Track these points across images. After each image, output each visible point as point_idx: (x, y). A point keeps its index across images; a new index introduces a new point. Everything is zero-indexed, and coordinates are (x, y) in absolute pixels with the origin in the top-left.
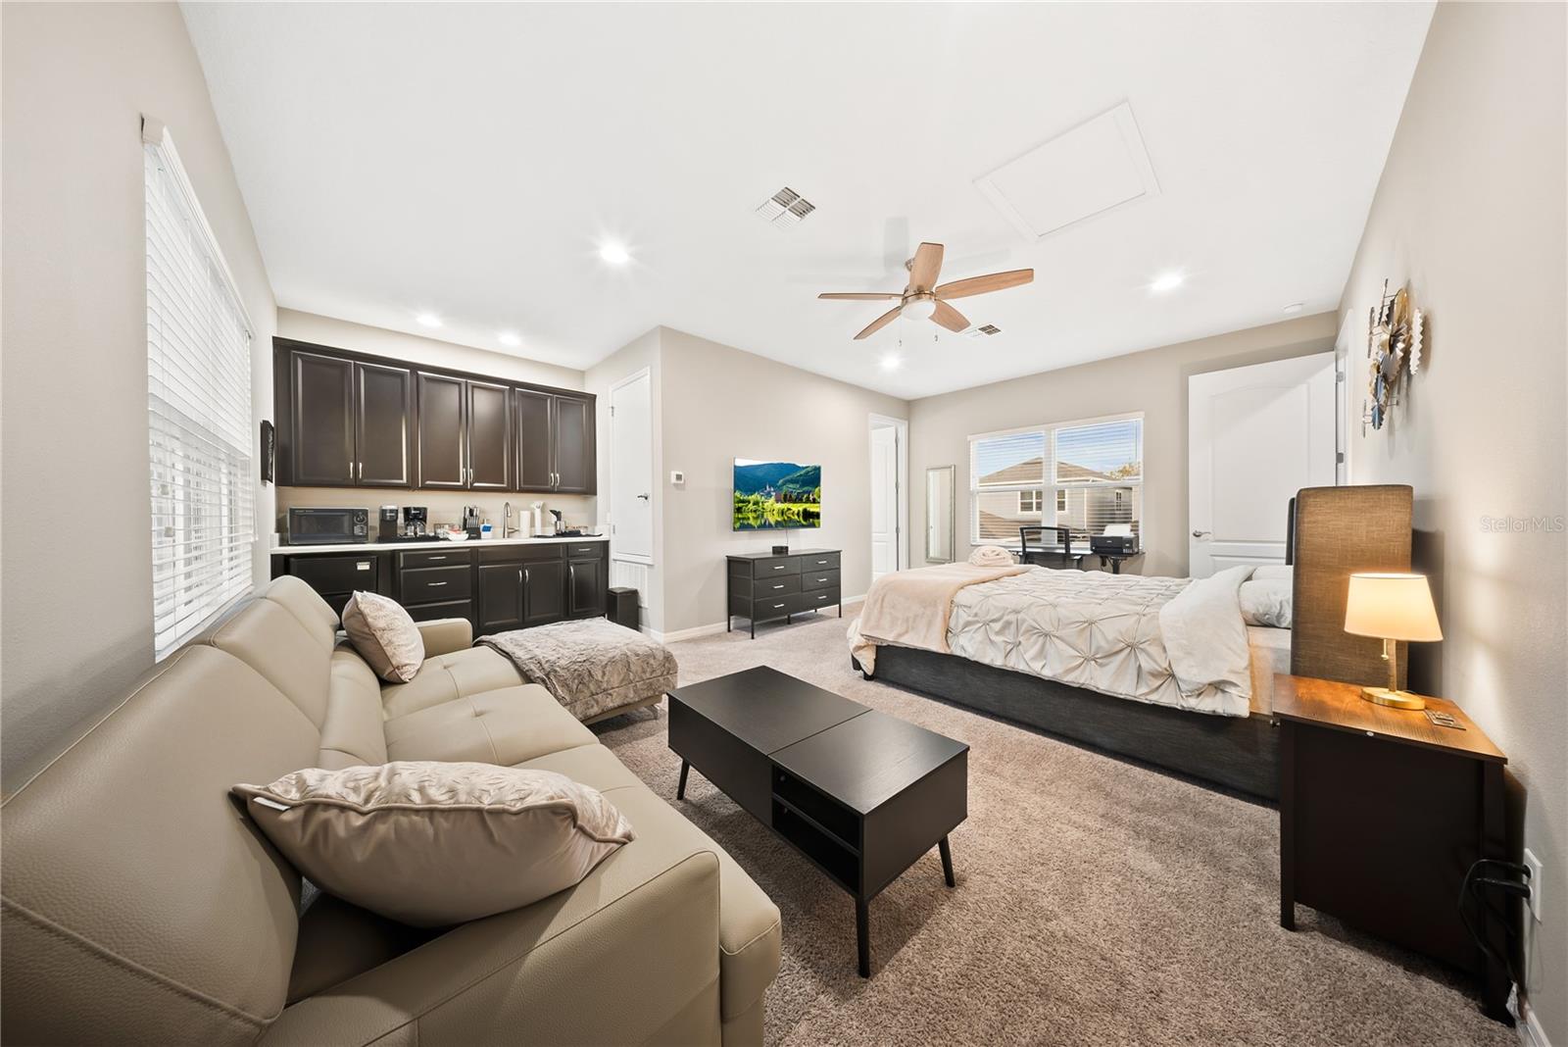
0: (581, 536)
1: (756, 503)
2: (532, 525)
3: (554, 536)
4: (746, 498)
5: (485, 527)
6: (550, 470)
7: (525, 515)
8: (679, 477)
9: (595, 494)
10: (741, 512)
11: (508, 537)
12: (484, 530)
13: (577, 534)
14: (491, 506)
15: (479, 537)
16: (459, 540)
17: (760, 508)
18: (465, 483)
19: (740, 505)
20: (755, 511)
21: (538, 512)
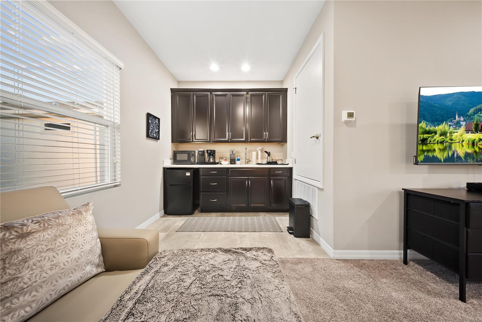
0: (277, 164)
1: (444, 134)
2: (257, 158)
3: (265, 164)
4: (432, 128)
5: (238, 159)
6: (264, 131)
7: (254, 154)
8: (350, 115)
9: (286, 142)
10: (426, 144)
11: (247, 164)
12: (237, 160)
13: (275, 163)
14: (240, 149)
15: (235, 163)
16: (225, 164)
17: (448, 139)
18: (228, 139)
19: (426, 136)
20: (442, 143)
21: (259, 152)
